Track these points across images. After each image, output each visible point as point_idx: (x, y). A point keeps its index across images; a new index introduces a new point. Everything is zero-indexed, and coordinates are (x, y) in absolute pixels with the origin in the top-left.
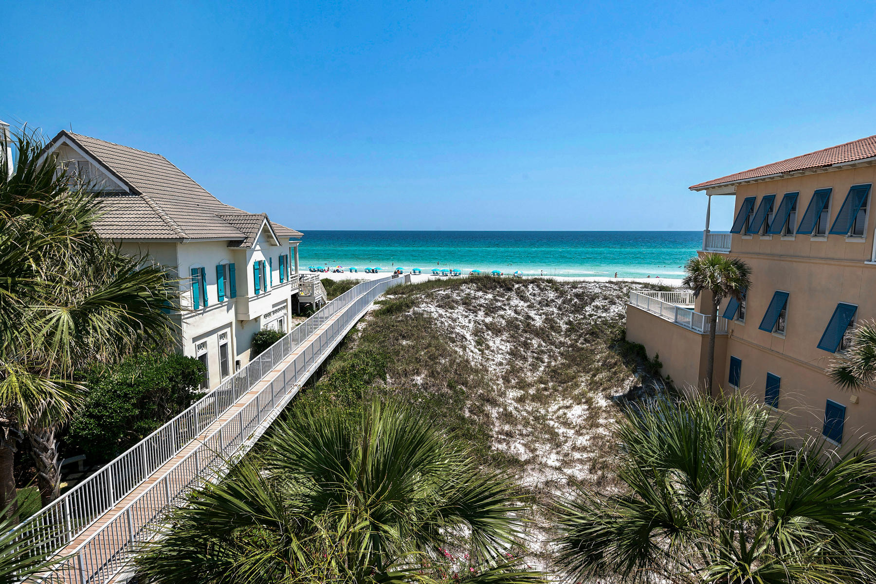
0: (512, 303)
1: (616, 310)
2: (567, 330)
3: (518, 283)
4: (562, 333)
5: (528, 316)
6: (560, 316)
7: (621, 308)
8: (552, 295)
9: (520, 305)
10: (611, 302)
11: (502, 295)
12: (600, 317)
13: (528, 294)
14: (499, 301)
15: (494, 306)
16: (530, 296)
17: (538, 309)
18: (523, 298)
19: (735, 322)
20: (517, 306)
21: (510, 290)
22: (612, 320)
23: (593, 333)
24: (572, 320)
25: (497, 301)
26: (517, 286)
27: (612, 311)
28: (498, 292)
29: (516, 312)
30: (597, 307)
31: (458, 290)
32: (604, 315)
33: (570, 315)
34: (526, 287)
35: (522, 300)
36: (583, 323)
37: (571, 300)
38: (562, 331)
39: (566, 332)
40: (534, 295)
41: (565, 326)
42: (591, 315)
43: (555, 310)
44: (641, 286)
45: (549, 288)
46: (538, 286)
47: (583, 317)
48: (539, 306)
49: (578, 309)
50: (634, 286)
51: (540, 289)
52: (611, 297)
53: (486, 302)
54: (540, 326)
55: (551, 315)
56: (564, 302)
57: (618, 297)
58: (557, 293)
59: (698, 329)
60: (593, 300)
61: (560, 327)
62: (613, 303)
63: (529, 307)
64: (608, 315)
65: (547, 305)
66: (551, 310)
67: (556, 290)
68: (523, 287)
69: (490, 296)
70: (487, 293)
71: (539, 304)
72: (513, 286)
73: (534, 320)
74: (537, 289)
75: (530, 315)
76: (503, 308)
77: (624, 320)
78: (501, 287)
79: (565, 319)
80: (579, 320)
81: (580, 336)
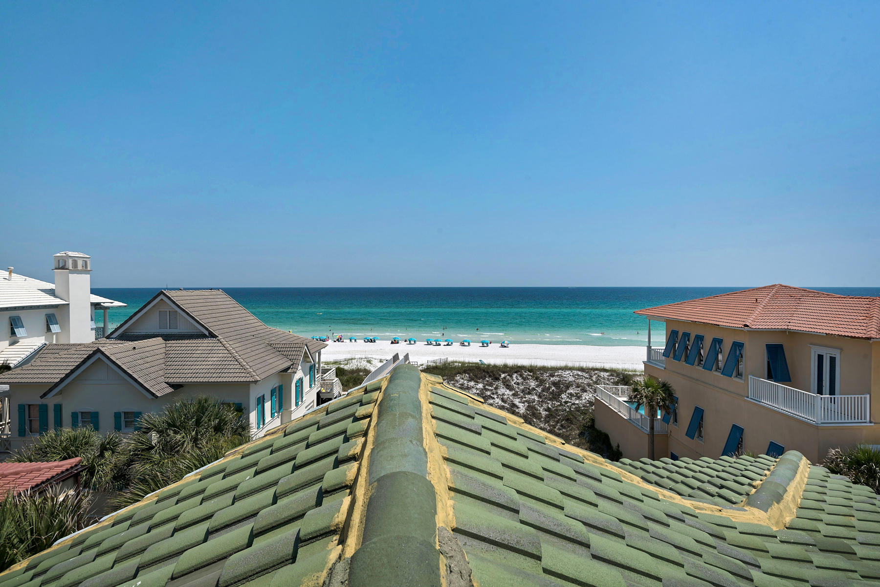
0: (499, 392)
1: (587, 397)
2: (547, 416)
3: (504, 373)
4: (542, 419)
5: (513, 404)
6: (541, 403)
7: (591, 395)
8: (533, 384)
9: (506, 393)
10: (583, 389)
11: (491, 385)
12: (574, 404)
13: (513, 383)
14: (489, 390)
15: (484, 395)
16: (514, 385)
17: (522, 397)
18: (509, 387)
19: (671, 425)
20: (503, 394)
21: (497, 379)
22: (584, 407)
23: (568, 419)
24: (550, 406)
25: (487, 390)
26: (503, 376)
27: (584, 398)
28: (488, 381)
29: (503, 400)
30: (571, 394)
31: (453, 380)
32: (577, 402)
33: (549, 402)
34: (511, 376)
35: (508, 389)
36: (560, 410)
37: (549, 388)
38: (542, 417)
39: (545, 418)
40: (518, 384)
41: (544, 412)
42: (566, 402)
43: (536, 398)
44: (608, 374)
45: (530, 377)
46: (521, 376)
47: (559, 404)
48: (522, 395)
49: (555, 397)
50: (602, 374)
51: (523, 378)
52: (582, 385)
53: (478, 392)
54: (523, 413)
55: (533, 403)
56: (543, 391)
57: (589, 385)
58: (537, 381)
59: (645, 428)
60: (568, 388)
61: (540, 413)
62: (584, 391)
63: (514, 395)
64: (580, 402)
65: (529, 393)
66: (533, 397)
67: (537, 379)
68: (508, 377)
69: (480, 386)
70: (478, 382)
71: (522, 393)
72: (500, 375)
73: (518, 408)
74: (520, 379)
75: (515, 402)
76: (491, 397)
77: (593, 407)
78: (490, 376)
79: (545, 406)
80: (556, 407)
81: (557, 422)
